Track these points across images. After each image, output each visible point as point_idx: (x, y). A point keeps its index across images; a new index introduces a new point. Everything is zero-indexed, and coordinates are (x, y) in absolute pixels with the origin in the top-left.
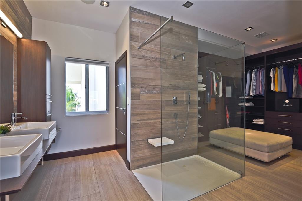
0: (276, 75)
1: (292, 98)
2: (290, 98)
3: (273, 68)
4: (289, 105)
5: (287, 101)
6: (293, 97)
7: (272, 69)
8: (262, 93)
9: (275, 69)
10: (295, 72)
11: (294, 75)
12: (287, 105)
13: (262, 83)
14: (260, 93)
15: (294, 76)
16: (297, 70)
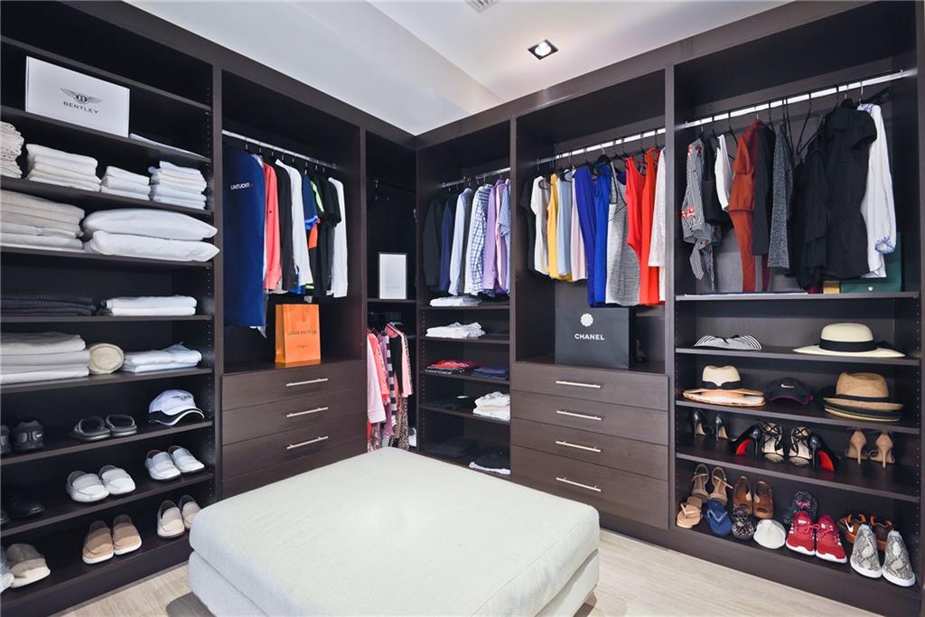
0: (551, 208)
1: (602, 304)
2: (597, 303)
3: (541, 178)
4: (592, 337)
5: (587, 320)
6: (609, 300)
7: (536, 181)
8: (505, 282)
9: (549, 180)
10: (614, 193)
11: (611, 206)
12: (587, 337)
13: (503, 238)
14: (496, 282)
15: (612, 208)
16: (623, 188)
